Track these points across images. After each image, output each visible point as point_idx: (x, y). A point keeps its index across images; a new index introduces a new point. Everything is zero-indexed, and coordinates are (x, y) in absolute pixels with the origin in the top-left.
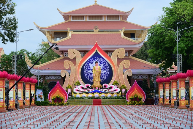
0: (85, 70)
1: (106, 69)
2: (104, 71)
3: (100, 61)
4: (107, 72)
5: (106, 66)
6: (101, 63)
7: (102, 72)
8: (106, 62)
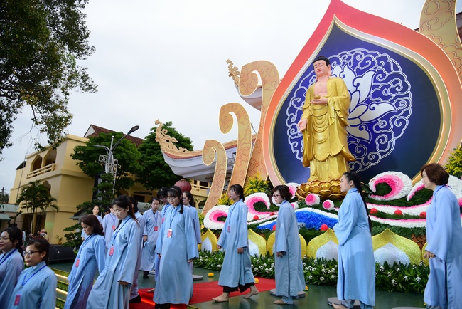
0: (290, 123)
1: (393, 91)
2: (383, 108)
3: (356, 62)
4: (401, 106)
5: (391, 77)
6: (360, 73)
7: (370, 116)
8: (385, 59)
